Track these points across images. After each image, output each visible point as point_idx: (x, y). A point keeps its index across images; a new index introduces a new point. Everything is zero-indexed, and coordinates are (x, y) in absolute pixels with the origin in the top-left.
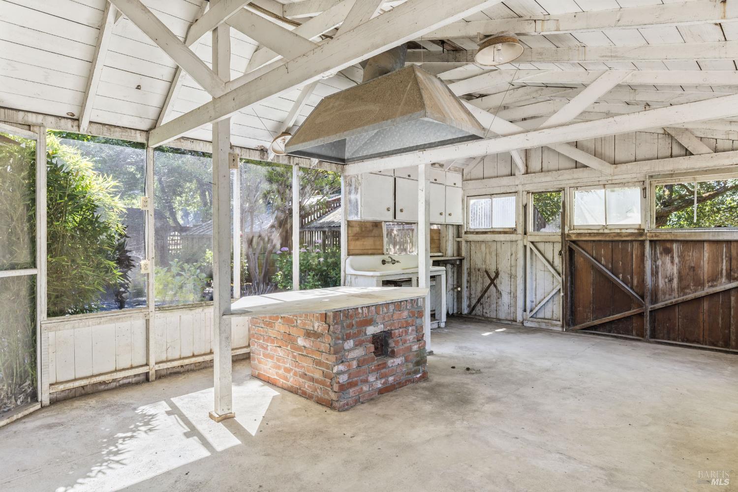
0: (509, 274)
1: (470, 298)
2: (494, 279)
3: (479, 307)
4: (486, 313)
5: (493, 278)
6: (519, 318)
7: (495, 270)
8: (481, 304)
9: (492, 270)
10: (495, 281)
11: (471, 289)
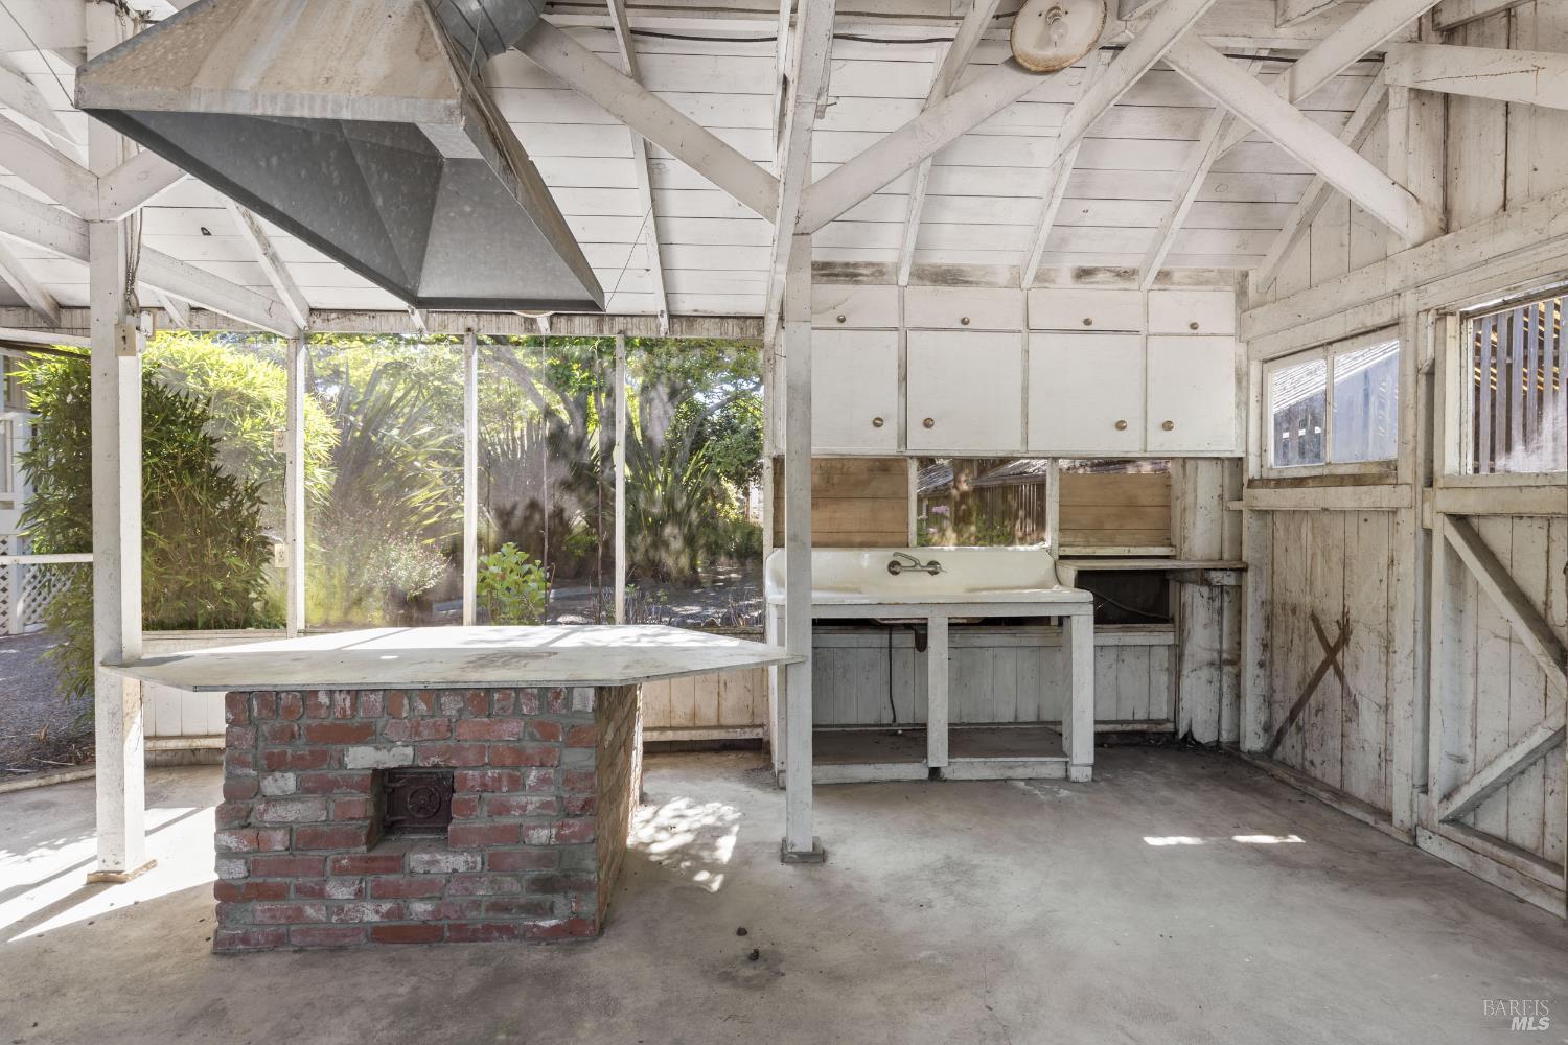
0: (1380, 635)
1: (1269, 702)
2: (1335, 648)
3: (1291, 739)
4: (1312, 763)
5: (1332, 643)
6: (1401, 814)
7: (1339, 617)
8: (1300, 729)
9: (1332, 610)
10: (1339, 657)
11: (1275, 673)
